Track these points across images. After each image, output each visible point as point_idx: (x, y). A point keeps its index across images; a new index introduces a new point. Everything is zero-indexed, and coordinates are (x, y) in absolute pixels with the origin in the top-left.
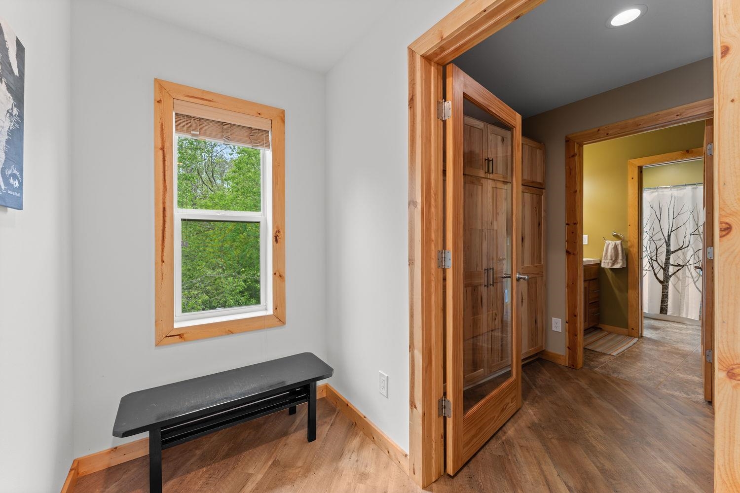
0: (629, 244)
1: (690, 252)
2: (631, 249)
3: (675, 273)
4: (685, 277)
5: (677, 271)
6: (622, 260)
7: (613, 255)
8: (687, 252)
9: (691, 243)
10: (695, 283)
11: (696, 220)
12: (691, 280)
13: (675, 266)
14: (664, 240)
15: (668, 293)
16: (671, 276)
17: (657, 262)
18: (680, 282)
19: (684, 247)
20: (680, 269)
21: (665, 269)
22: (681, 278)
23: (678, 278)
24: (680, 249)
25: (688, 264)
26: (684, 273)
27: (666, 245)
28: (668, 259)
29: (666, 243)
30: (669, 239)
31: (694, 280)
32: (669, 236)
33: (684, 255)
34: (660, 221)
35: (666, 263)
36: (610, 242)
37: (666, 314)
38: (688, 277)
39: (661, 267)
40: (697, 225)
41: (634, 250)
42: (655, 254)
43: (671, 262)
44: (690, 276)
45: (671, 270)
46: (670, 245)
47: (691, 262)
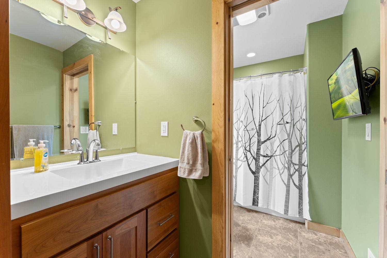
0: (213, 136)
1: (277, 142)
2: (215, 145)
3: (264, 164)
4: (272, 168)
5: (266, 162)
6: (203, 165)
7: (190, 157)
8: (274, 142)
9: (278, 132)
10: (281, 175)
11: (282, 109)
12: (277, 171)
13: (264, 156)
14: (256, 130)
15: (258, 184)
16: (261, 167)
17: (250, 152)
18: (268, 173)
19: (271, 137)
20: (268, 160)
21: (257, 160)
22: (269, 169)
23: (266, 169)
24: (268, 139)
25: (275, 155)
26: (272, 164)
27: (258, 135)
28: (259, 149)
29: (257, 133)
30: (260, 129)
31: (280, 172)
32: (260, 125)
33: (272, 145)
34: (252, 110)
35: (257, 154)
36: (188, 132)
37: (258, 205)
38: (275, 168)
39: (254, 158)
40: (282, 114)
41: (219, 147)
42: (249, 144)
43: (262, 152)
44: (277, 167)
45: (262, 160)
46: (260, 134)
47: (278, 153)
